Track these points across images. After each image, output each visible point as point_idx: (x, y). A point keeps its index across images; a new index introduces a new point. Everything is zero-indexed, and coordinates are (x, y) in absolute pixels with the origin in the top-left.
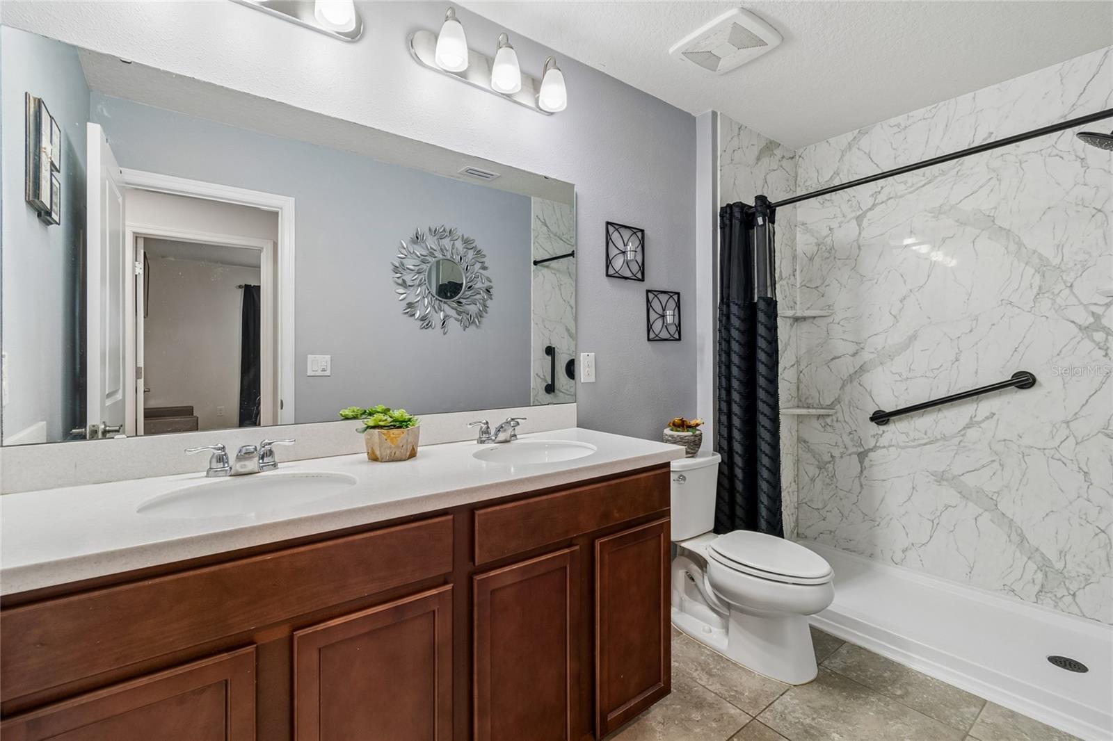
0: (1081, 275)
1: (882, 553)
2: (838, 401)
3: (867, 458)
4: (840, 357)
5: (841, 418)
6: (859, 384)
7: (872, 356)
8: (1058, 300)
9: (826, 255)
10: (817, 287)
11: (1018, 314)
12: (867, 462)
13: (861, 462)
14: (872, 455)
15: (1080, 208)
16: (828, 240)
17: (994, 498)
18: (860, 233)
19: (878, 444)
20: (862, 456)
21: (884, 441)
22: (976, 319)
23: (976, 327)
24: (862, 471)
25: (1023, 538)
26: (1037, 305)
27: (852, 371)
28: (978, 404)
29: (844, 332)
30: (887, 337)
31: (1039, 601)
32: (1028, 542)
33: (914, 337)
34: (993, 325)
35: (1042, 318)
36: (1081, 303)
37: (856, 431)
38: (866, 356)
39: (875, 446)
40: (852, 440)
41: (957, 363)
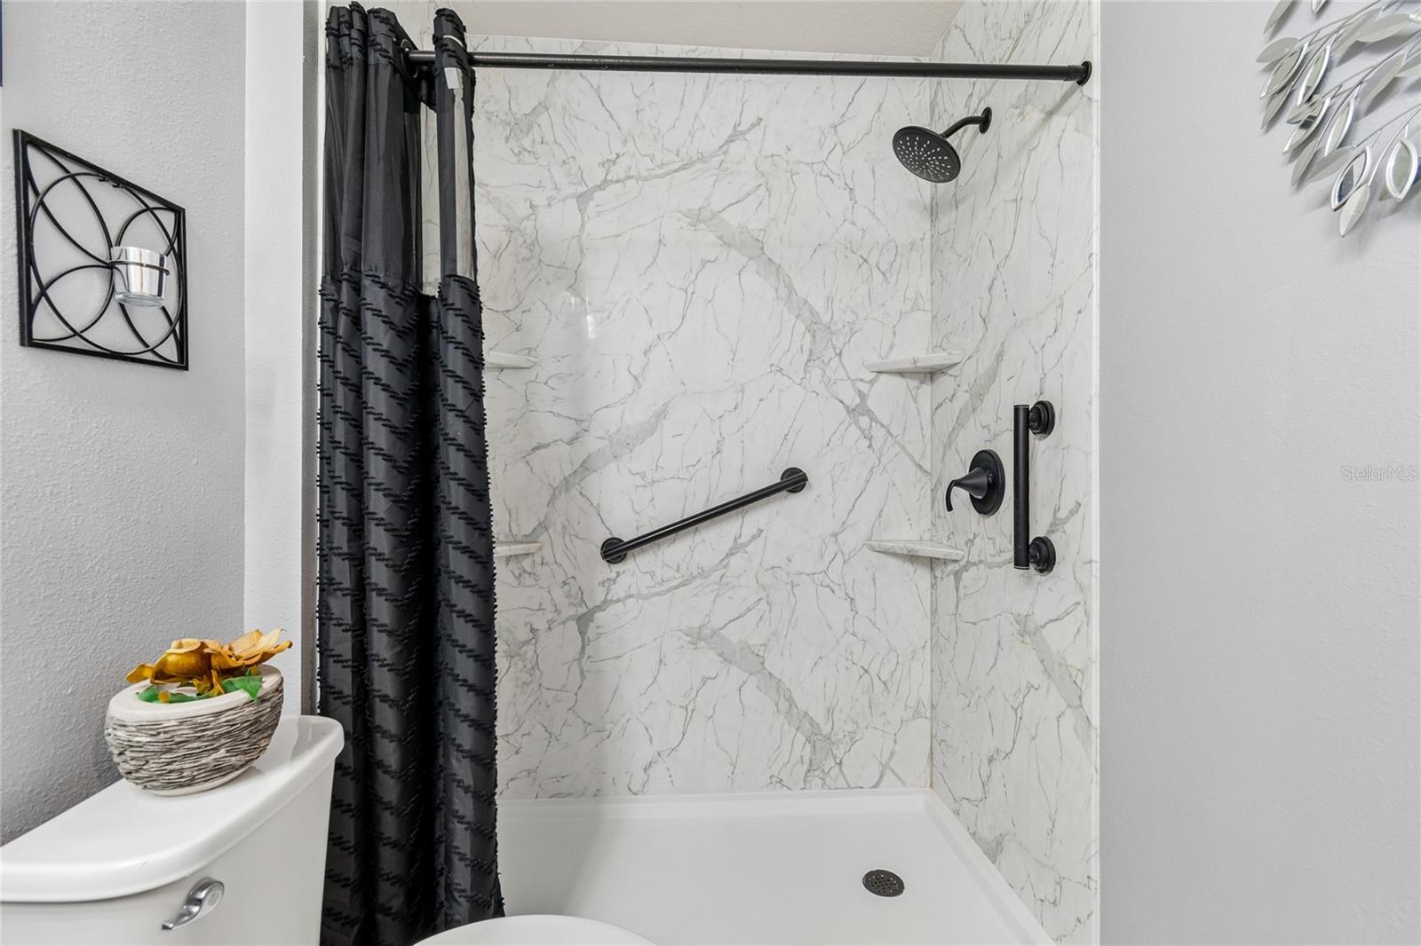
0: (849, 341)
1: (614, 783)
2: (543, 526)
3: (591, 624)
4: (549, 445)
5: (549, 558)
6: (581, 493)
7: (601, 444)
8: (828, 371)
9: (525, 253)
10: (507, 311)
11: (788, 388)
12: (591, 633)
13: (582, 633)
14: (599, 616)
15: (848, 253)
16: (528, 225)
17: (761, 654)
18: (583, 225)
19: (609, 597)
20: (584, 621)
21: (618, 591)
22: (742, 391)
23: (742, 402)
24: (583, 649)
25: (791, 702)
26: (808, 376)
27: (568, 472)
28: (743, 518)
29: (556, 399)
30: (623, 411)
31: (808, 786)
32: (797, 707)
33: (661, 415)
34: (761, 400)
35: (812, 394)
36: (849, 378)
37: (573, 577)
38: (592, 443)
39: (605, 601)
40: (568, 596)
41: (719, 455)
